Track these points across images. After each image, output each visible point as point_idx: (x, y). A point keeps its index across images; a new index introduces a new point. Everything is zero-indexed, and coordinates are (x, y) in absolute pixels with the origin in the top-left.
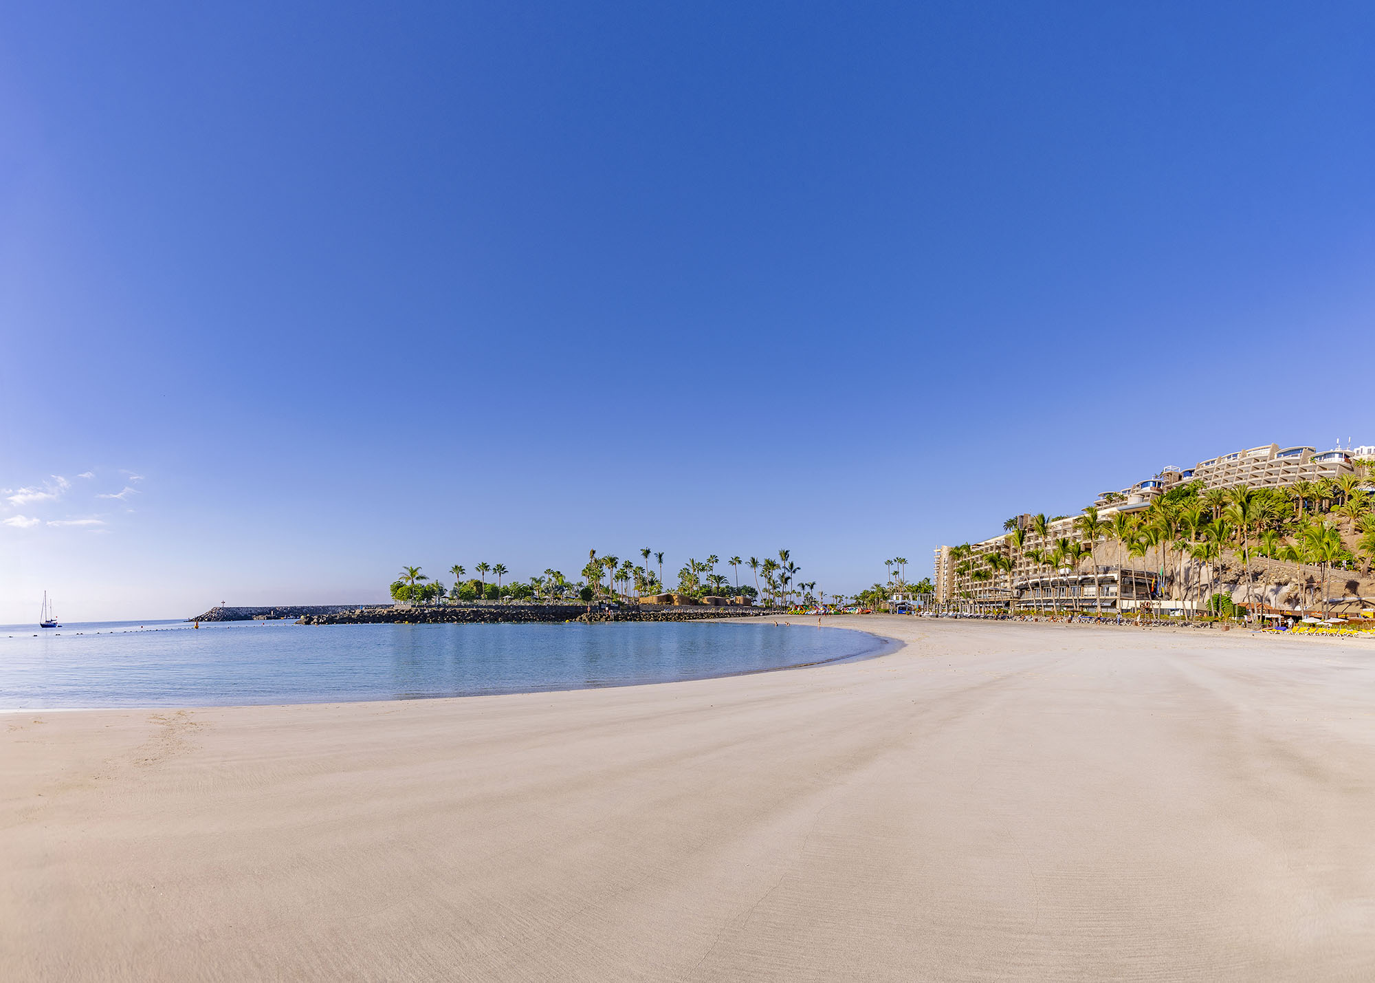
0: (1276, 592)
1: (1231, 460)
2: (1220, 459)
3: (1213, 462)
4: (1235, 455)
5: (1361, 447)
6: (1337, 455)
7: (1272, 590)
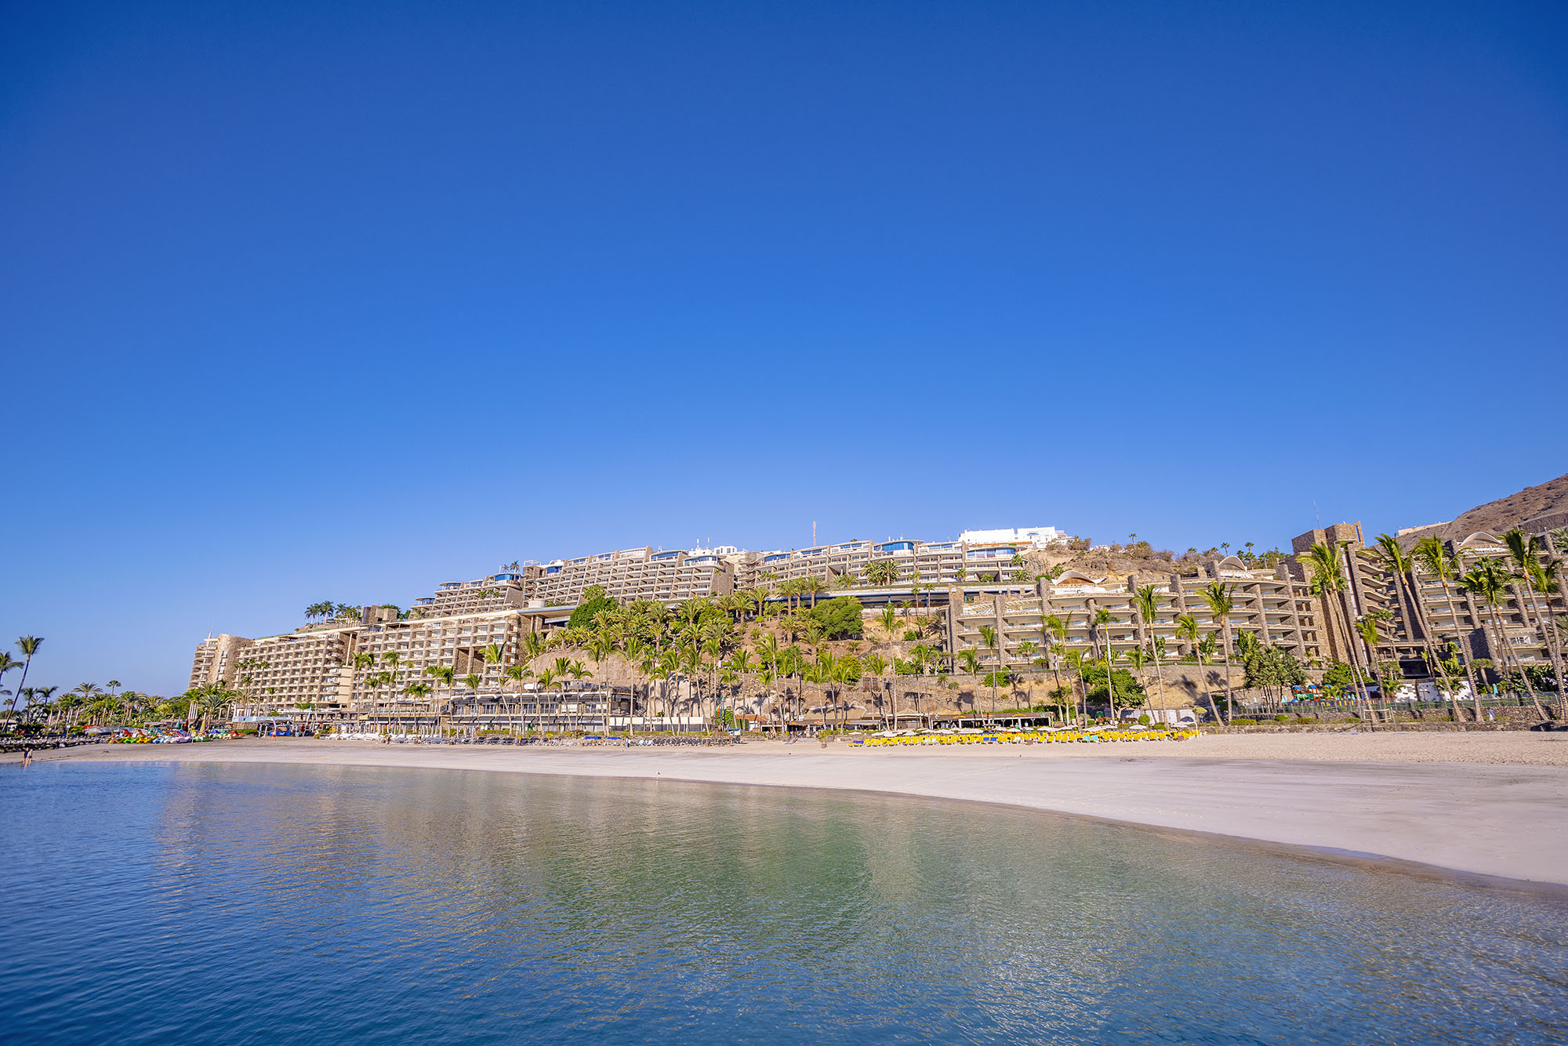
0: (759, 703)
1: (603, 560)
2: (592, 557)
3: (584, 560)
4: (609, 555)
5: (721, 547)
6: (711, 558)
7: (755, 702)
